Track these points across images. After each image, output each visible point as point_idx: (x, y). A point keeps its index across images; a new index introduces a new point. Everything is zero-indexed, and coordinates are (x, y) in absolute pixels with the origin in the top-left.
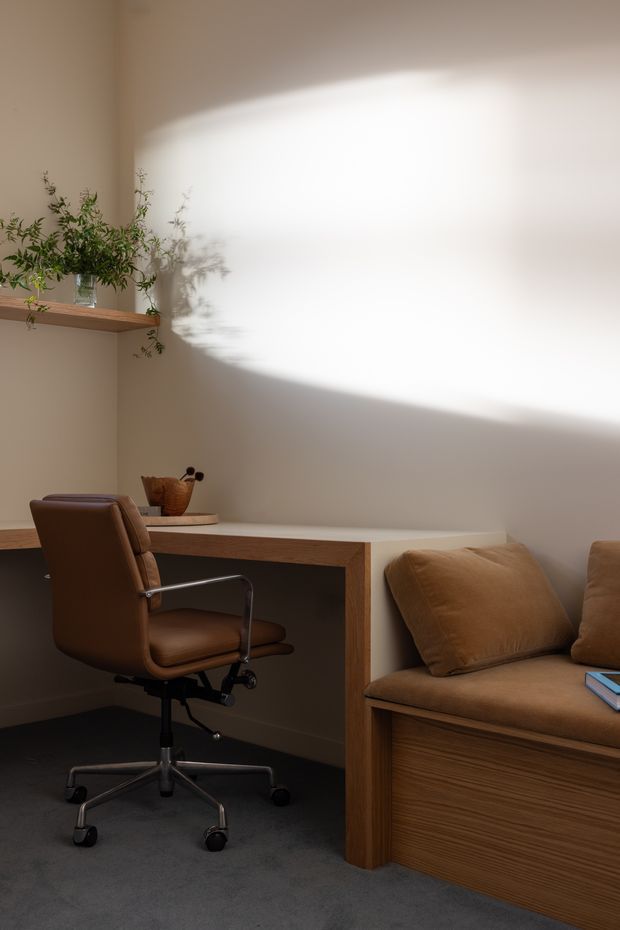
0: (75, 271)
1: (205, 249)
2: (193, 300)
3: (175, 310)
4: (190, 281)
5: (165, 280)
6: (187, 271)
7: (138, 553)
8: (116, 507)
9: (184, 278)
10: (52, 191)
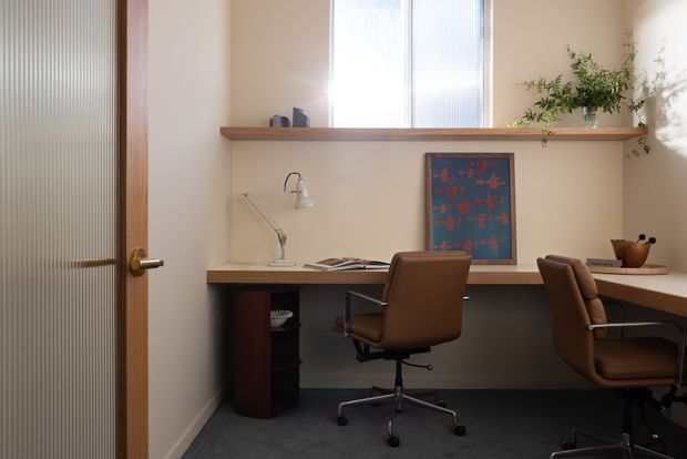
0: (583, 105)
1: (677, 76)
2: (669, 115)
3: (658, 123)
4: (667, 100)
5: (651, 103)
6: (665, 94)
7: (587, 300)
8: (570, 268)
9: (663, 99)
10: (573, 56)
